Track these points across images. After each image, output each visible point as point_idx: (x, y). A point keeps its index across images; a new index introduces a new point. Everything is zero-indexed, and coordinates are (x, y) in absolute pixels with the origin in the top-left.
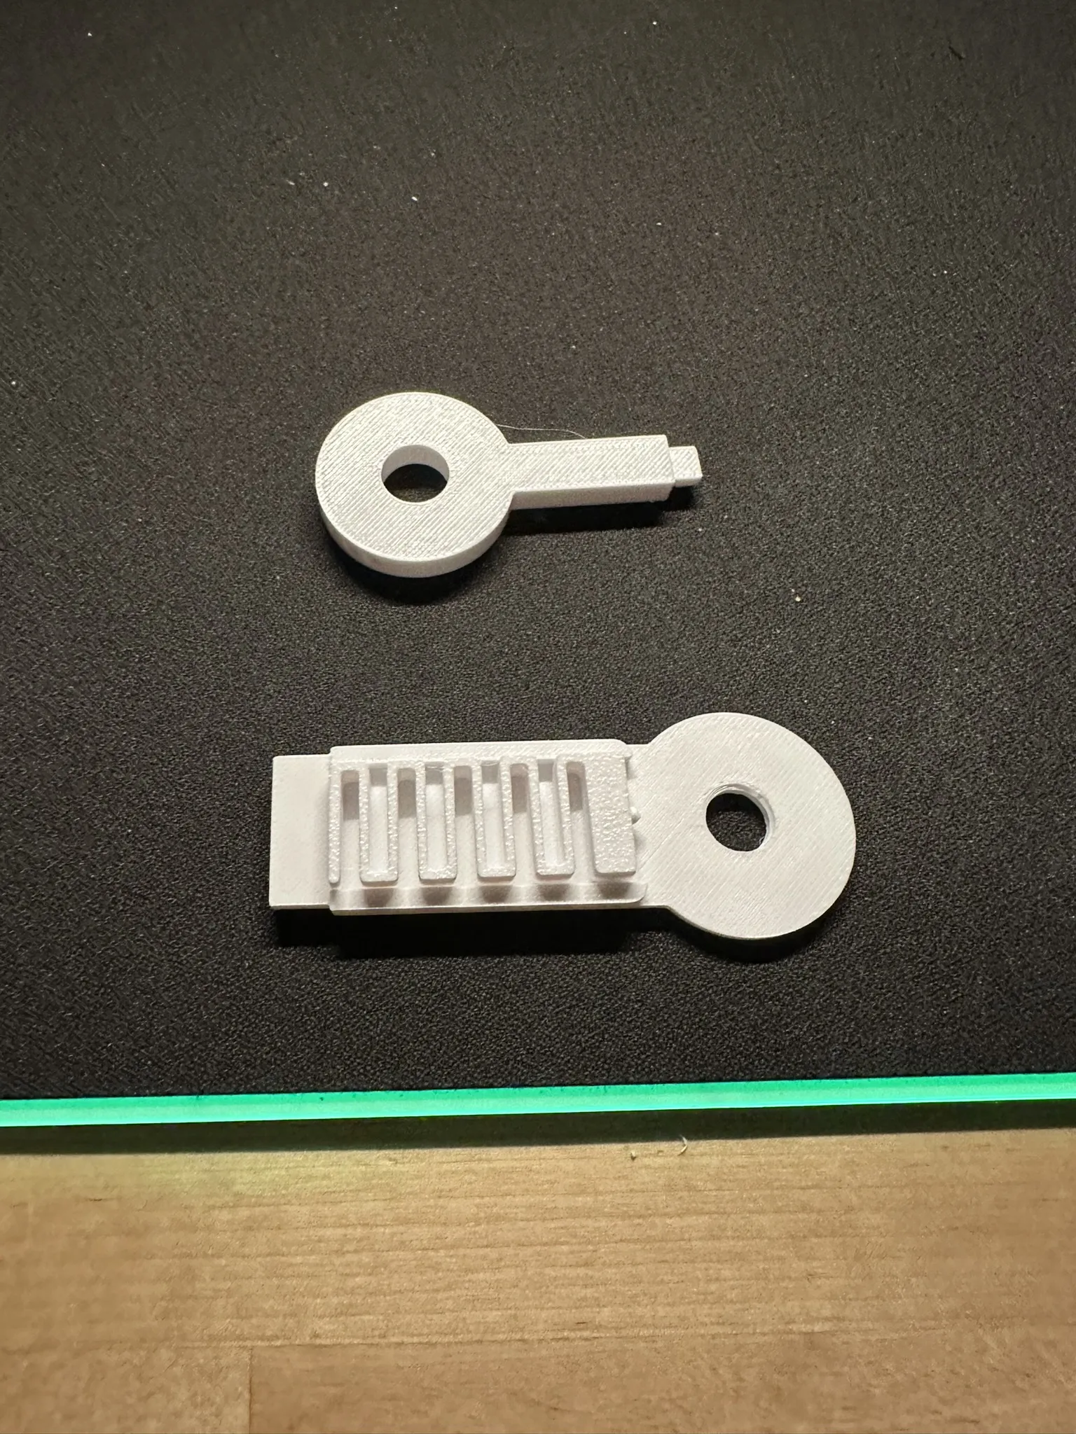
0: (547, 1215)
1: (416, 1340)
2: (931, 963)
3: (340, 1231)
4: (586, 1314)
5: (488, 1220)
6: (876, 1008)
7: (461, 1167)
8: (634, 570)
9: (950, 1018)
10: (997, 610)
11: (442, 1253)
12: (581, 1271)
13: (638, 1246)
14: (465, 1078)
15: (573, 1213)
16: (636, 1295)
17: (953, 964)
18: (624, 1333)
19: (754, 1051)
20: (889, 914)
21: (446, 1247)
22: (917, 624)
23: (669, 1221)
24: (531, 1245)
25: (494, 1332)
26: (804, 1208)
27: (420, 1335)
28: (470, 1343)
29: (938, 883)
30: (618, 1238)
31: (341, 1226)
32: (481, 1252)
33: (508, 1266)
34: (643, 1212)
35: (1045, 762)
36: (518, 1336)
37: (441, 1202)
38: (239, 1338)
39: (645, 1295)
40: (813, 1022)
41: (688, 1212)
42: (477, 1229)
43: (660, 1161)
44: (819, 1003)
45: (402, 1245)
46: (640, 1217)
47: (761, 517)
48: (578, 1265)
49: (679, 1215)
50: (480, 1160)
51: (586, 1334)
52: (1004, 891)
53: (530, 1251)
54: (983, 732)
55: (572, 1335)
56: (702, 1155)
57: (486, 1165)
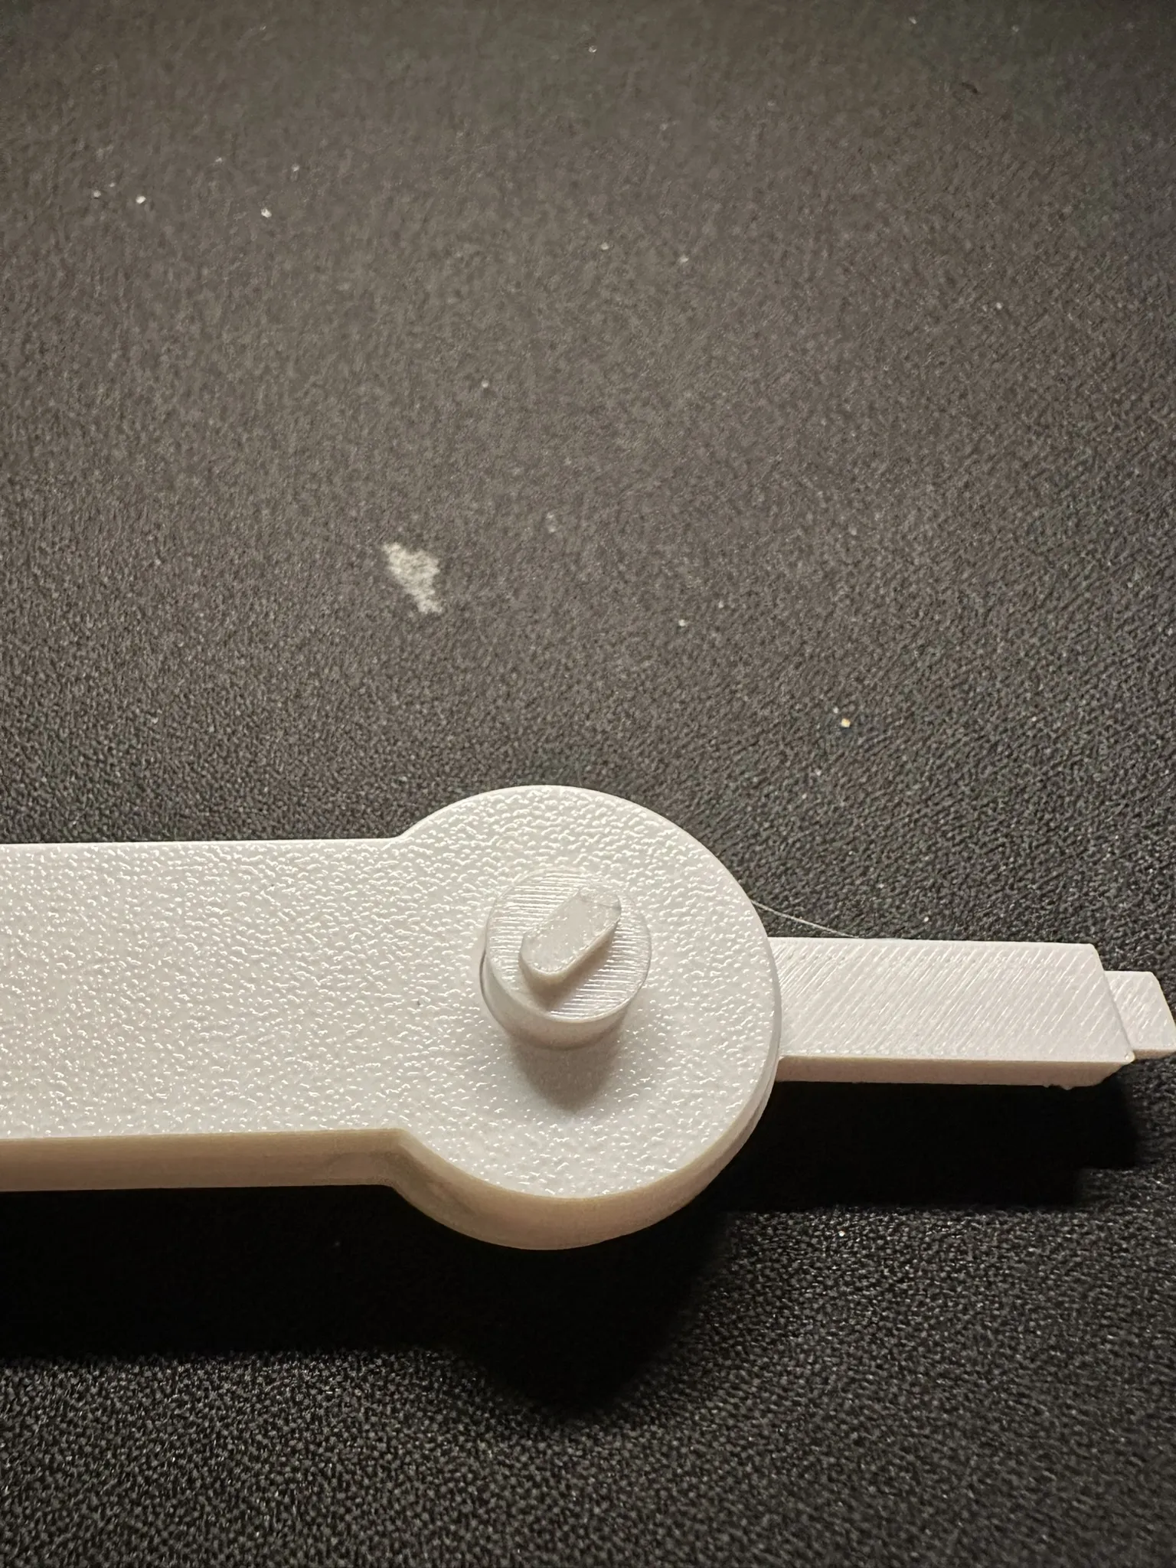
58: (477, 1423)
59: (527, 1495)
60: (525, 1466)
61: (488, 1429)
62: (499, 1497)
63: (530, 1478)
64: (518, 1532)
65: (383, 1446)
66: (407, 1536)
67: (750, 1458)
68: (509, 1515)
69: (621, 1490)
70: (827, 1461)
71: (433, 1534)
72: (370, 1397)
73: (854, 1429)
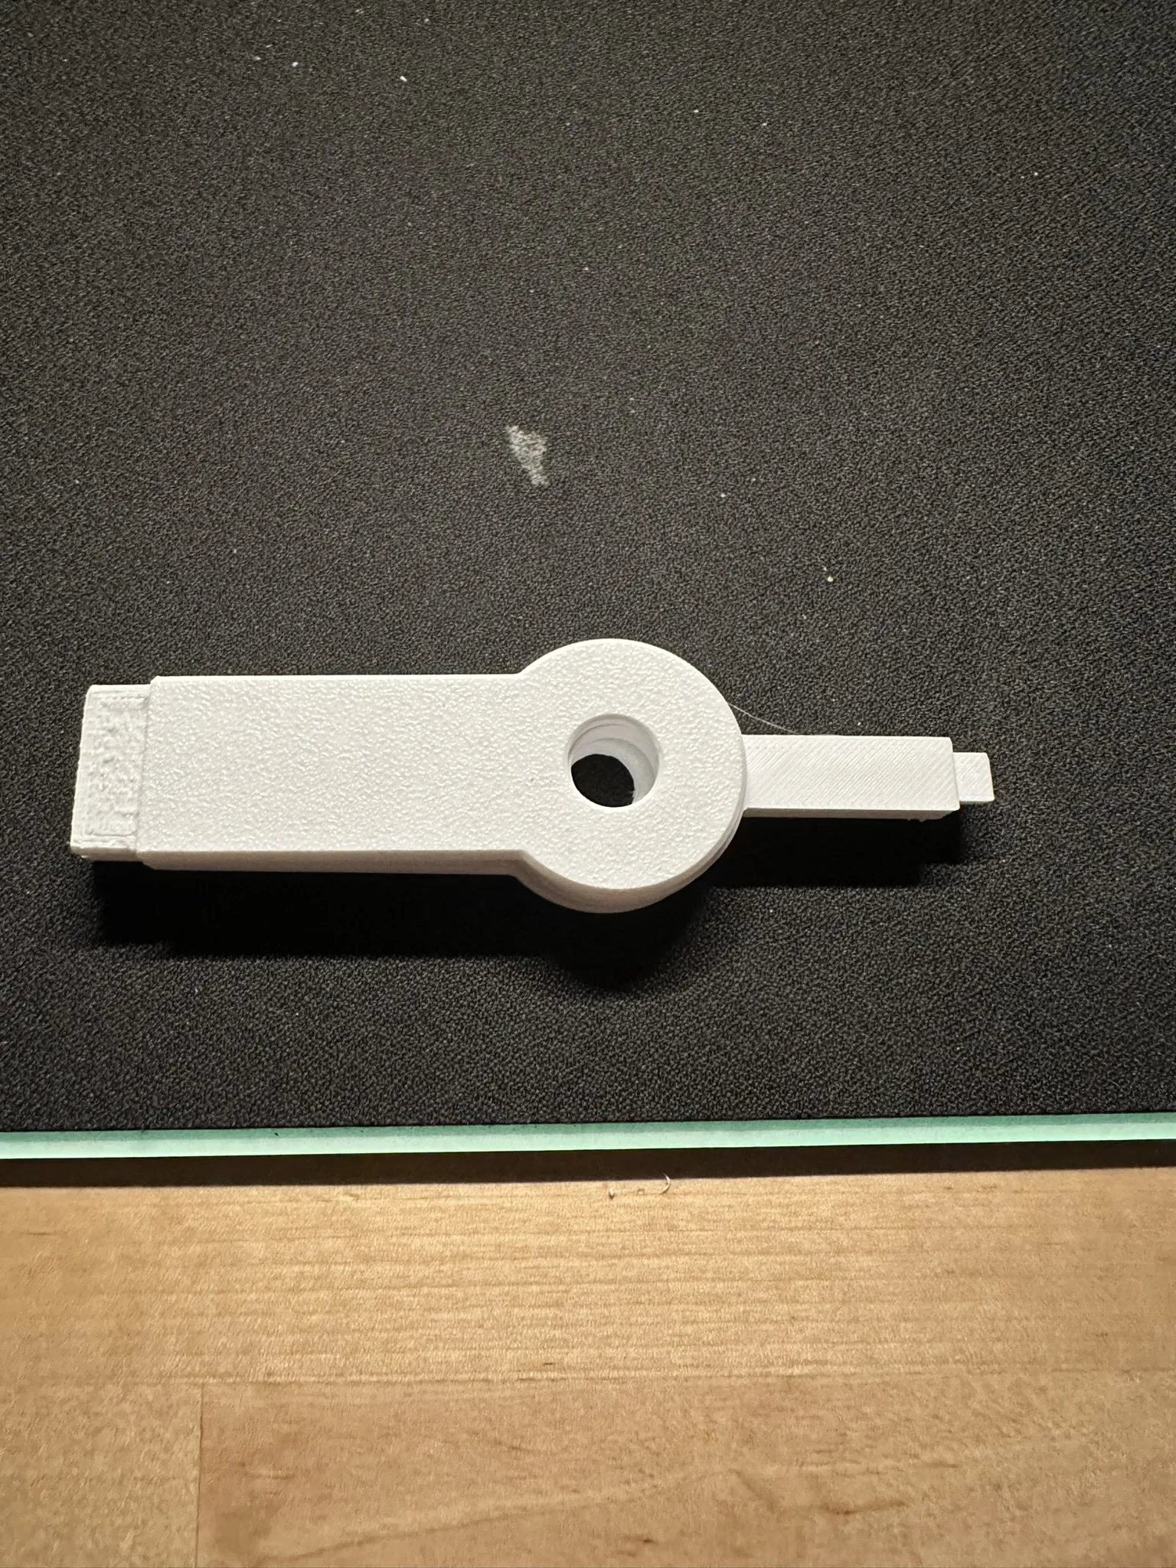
0: (517, 1255)
1: (375, 1378)
2: (949, 995)
3: (296, 1269)
4: (554, 1355)
5: (454, 1257)
6: (883, 1043)
7: (425, 1204)
8: (644, 544)
9: (963, 1056)
10: (1059, 594)
11: (404, 1292)
12: (550, 1312)
13: (613, 1287)
14: (430, 1115)
15: (544, 1252)
16: (608, 1337)
17: (971, 997)
18: (592, 1374)
19: (747, 1087)
20: (905, 941)
21: (409, 1286)
22: (965, 610)
23: (646, 1262)
24: (500, 1284)
25: (457, 1372)
26: (791, 1249)
27: (378, 1374)
28: (431, 1382)
29: (963, 908)
30: (592, 1277)
31: (298, 1263)
32: (444, 1291)
33: (474, 1306)
34: (619, 1252)
35: (1097, 771)
36: (482, 1376)
37: (404, 1240)
38: (189, 1376)
39: (616, 1335)
40: (813, 1058)
41: (667, 1253)
42: (442, 1268)
43: (641, 1200)
44: (820, 1038)
45: (362, 1284)
46: (615, 1257)
47: (794, 479)
48: (548, 1306)
49: (658, 1256)
50: (447, 1197)
51: (553, 1375)
52: (1036, 917)
53: (497, 1290)
54: (1028, 737)
55: (538, 1375)
56: (685, 1194)
57: (452, 1202)
58: (559, 997)
59: (583, 1031)
60: (583, 1018)
61: (564, 999)
62: (569, 1031)
63: (586, 1023)
64: (578, 1046)
65: (509, 1005)
66: (521, 1046)
67: (703, 1020)
68: (573, 1039)
69: (634, 1031)
70: (744, 1023)
71: (534, 1046)
72: (502, 982)
73: (761, 1009)
